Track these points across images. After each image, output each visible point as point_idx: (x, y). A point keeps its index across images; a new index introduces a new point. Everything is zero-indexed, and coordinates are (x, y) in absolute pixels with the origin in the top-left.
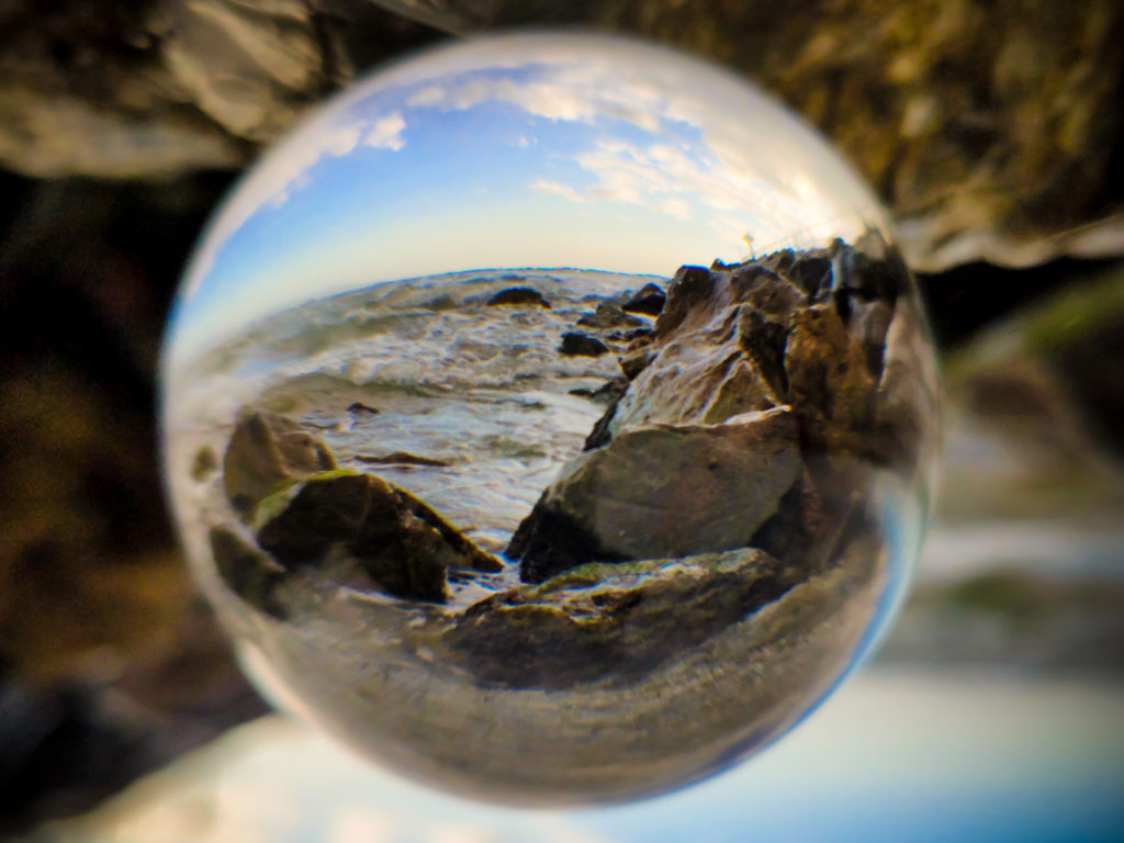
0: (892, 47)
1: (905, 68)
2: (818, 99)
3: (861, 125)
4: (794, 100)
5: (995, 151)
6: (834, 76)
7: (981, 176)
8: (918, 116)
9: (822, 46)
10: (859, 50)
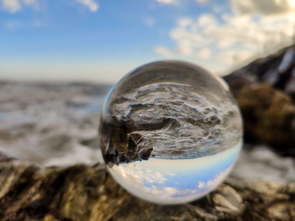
0: (106, 202)
1: (104, 198)
2: (120, 192)
3: (112, 187)
4: (125, 191)
5: (86, 183)
6: (117, 196)
7: (89, 178)
8: (101, 189)
9: (120, 202)
10: (112, 201)
